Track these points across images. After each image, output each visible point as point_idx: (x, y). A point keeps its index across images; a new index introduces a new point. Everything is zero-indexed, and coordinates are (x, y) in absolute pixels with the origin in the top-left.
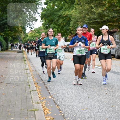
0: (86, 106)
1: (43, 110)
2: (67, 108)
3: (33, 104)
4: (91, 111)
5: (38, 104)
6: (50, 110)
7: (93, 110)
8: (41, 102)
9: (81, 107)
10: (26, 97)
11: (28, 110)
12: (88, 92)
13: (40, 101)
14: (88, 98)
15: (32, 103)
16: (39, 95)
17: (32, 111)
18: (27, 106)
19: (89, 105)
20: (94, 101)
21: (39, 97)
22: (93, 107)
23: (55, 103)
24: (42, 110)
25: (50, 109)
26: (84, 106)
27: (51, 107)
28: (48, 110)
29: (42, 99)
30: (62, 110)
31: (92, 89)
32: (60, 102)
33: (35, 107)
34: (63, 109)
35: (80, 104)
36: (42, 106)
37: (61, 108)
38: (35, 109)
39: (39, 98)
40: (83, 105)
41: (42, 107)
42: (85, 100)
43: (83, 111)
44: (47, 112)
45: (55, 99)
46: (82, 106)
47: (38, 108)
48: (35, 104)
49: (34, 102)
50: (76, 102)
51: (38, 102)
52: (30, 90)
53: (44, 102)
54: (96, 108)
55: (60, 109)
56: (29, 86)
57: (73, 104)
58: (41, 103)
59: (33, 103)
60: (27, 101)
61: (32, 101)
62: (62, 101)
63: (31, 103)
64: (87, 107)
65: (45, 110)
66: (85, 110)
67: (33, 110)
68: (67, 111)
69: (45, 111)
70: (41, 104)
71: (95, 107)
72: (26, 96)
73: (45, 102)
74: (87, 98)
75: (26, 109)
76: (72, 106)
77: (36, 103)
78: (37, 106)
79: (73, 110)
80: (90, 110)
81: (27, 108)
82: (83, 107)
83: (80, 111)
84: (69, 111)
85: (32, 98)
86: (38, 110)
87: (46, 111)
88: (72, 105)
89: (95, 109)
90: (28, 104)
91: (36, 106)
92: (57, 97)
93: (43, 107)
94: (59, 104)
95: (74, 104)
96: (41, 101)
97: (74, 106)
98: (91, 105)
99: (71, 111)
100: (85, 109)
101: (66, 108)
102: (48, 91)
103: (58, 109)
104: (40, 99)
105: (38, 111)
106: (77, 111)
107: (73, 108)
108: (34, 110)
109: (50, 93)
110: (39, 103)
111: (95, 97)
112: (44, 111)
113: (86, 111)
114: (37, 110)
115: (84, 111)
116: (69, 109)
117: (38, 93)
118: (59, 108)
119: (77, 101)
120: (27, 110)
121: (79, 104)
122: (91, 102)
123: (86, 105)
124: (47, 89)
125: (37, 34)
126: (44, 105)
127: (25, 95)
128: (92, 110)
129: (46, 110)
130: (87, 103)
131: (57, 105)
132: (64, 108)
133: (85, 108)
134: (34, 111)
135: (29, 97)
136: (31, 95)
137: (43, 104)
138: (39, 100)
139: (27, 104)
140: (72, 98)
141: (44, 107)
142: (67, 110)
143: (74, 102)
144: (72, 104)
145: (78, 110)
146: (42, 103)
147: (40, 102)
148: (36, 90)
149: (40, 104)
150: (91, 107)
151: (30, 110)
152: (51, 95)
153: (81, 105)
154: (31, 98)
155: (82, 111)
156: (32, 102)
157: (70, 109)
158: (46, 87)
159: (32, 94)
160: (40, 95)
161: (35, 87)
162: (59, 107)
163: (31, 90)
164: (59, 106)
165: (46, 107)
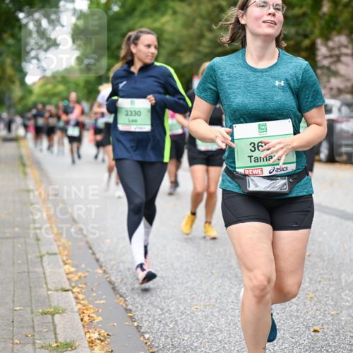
0: (205, 299)
1: (77, 312)
2: (149, 304)
3: (49, 292)
4: (219, 311)
5: (64, 293)
6: (100, 310)
7: (225, 310)
8: (74, 287)
9: (189, 301)
10: (29, 272)
11: (34, 311)
12: (209, 256)
13: (70, 285)
14: (210, 274)
15: (46, 289)
16: (67, 267)
17: (44, 313)
18: (31, 300)
19: (212, 296)
20: (228, 282)
21: (67, 274)
22: (225, 301)
23: (114, 289)
24: (76, 309)
25: (98, 306)
26: (199, 298)
27: (102, 302)
28: (92, 311)
29: (76, 278)
30: (135, 312)
31: (221, 249)
32: (129, 286)
33: (54, 304)
34: (137, 307)
35: (186, 292)
36: (76, 298)
37: (132, 305)
38: (55, 308)
39: (65, 277)
40: (195, 296)
41: (74, 303)
42: (202, 282)
43: (197, 313)
44: (91, 315)
45: (113, 279)
46: (193, 299)
47: (62, 305)
48: (55, 293)
49: (53, 289)
50: (175, 286)
51: (64, 287)
52: (40, 252)
53: (80, 285)
54: (233, 302)
55: (130, 307)
56: (38, 240)
57: (166, 291)
58: (72, 291)
59: (48, 290)
60: (32, 285)
61: (46, 284)
62: (134, 284)
63: (43, 291)
64: (207, 300)
65: (85, 311)
66: (201, 310)
67: (49, 310)
68: (149, 313)
69: (83, 313)
70: (73, 293)
71: (230, 301)
72: (26, 270)
73: (84, 286)
74: (207, 273)
75: (29, 310)
76: (164, 298)
77: (57, 290)
78: (60, 298)
79: (166, 310)
80: (217, 309)
81: (31, 306)
82: (195, 300)
83: (189, 312)
84: (156, 312)
85: (45, 278)
86: (64, 311)
87: (88, 312)
88: (164, 295)
89: (230, 307)
90: (32, 294)
91: (58, 299)
92: (119, 274)
93: (78, 301)
94: (125, 293)
95: (169, 293)
96: (73, 284)
97: (169, 299)
98: (220, 294)
99: (161, 312)
100: (202, 308)
101: (146, 304)
102: (94, 253)
103: (122, 306)
104: (69, 279)
105: (64, 314)
106: (179, 314)
107: (168, 305)
108: (51, 310)
109: (97, 260)
110: (66, 291)
111: (232, 272)
112: (80, 314)
113: (203, 311)
114: (60, 312)
115: (200, 313)
116: (154, 306)
117: (64, 261)
118: (127, 305)
119: (179, 284)
120: (32, 313)
121: (184, 291)
122: (220, 287)
123: (203, 295)
124: (90, 248)
125: (61, 88)
126: (81, 296)
127: (26, 266)
128: (221, 310)
129: (87, 309)
130: (207, 289)
131: (121, 296)
132: (141, 304)
133: (202, 303)
134: (54, 315)
135: (36, 272)
136: (43, 267)
137: (79, 293)
138: (66, 280)
139: (31, 292)
140: (164, 275)
141: (82, 302)
142: (148, 310)
143: (170, 287)
144: (164, 293)
145: (182, 308)
146: (75, 290)
147: (68, 287)
148: (57, 252)
149: (70, 292)
150: (218, 301)
151: (40, 311)
152: (101, 267)
153: (190, 295)
154: (43, 275)
155: (193, 312)
156: (45, 286)
157: (158, 307)
158: (87, 243)
159: (45, 265)
160: (70, 267)
161: (55, 244)
162: (126, 301)
163: (44, 252)
164: (127, 299)
165: (88, 301)
